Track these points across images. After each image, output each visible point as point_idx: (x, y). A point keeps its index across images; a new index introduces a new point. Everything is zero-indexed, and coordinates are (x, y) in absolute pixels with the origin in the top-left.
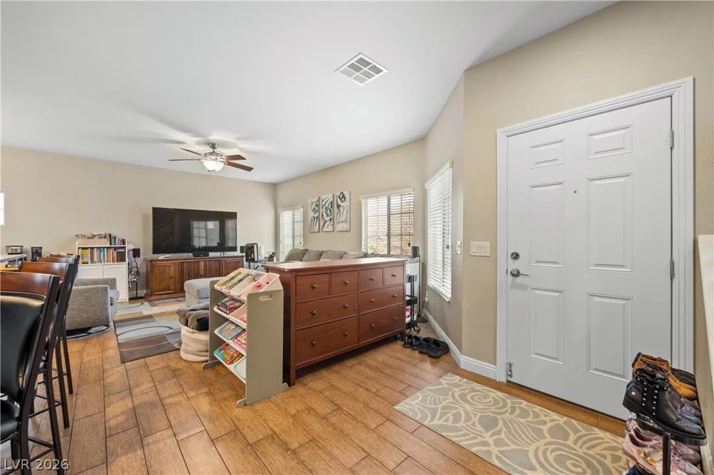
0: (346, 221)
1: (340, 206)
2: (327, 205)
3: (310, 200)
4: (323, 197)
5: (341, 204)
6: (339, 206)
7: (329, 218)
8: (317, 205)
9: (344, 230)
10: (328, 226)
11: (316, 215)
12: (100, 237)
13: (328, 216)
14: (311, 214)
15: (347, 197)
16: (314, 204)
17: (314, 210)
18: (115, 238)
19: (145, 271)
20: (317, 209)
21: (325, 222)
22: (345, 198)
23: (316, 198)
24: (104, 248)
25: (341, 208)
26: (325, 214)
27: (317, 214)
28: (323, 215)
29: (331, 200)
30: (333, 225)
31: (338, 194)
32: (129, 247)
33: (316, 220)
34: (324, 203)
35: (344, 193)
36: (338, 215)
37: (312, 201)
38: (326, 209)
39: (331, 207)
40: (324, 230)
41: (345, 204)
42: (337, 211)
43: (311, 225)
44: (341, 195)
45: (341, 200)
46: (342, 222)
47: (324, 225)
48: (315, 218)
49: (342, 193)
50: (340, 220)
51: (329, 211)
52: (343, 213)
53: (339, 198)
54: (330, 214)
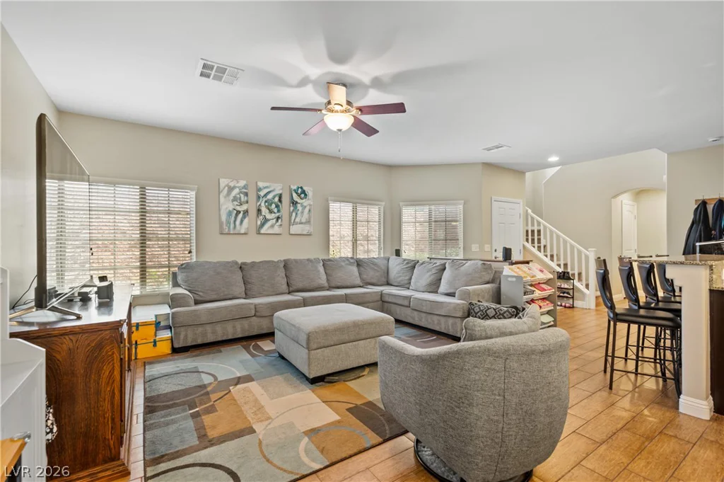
0: (308, 222)
1: (297, 203)
2: (269, 197)
3: (224, 182)
4: (261, 184)
5: (299, 201)
6: (295, 203)
7: (273, 216)
8: (246, 194)
9: (305, 233)
10: (272, 226)
11: (241, 209)
13: (271, 212)
14: (229, 205)
15: (310, 194)
16: (237, 191)
17: (235, 199)
20: (243, 198)
21: (266, 220)
22: (306, 195)
23: (242, 183)
25: (299, 205)
26: (264, 210)
27: (245, 207)
28: (259, 211)
29: (280, 191)
30: (282, 226)
31: (295, 187)
33: (241, 216)
34: (262, 193)
35: (305, 188)
36: (294, 214)
37: (232, 184)
38: (269, 203)
39: (280, 200)
40: (263, 231)
41: (305, 202)
42: (292, 208)
43: (228, 223)
44: (300, 190)
45: (299, 196)
46: (301, 223)
47: (263, 225)
48: (238, 212)
49: (301, 188)
50: (298, 220)
51: (273, 206)
52: (302, 213)
53: (297, 193)
54: (276, 210)
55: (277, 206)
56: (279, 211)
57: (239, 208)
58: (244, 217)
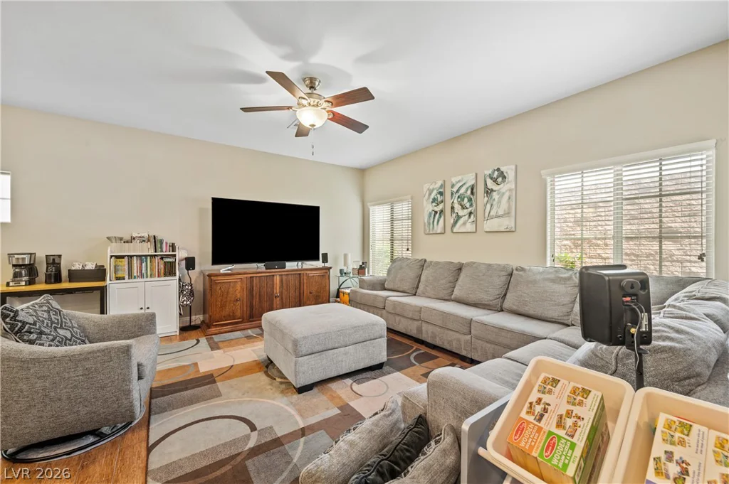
0: (507, 214)
1: (492, 190)
2: (462, 191)
3: (426, 187)
4: (454, 180)
5: (495, 187)
6: (489, 192)
7: (466, 211)
8: (441, 194)
9: (502, 229)
10: (464, 224)
11: (438, 209)
12: (142, 240)
13: (463, 207)
14: (429, 207)
15: (510, 174)
16: (435, 192)
17: (434, 200)
18: (161, 242)
19: (202, 289)
20: (440, 198)
21: (459, 217)
22: (504, 177)
23: (439, 183)
24: (146, 256)
25: (495, 194)
26: (457, 206)
27: (441, 206)
28: (453, 208)
29: (473, 182)
30: (475, 222)
31: (490, 172)
32: (181, 254)
33: (437, 215)
34: (455, 189)
35: (502, 169)
36: (489, 206)
37: (431, 188)
38: (461, 198)
39: (472, 193)
40: (455, 230)
41: (504, 188)
42: (486, 199)
43: (429, 224)
44: (496, 173)
45: (495, 181)
46: (497, 217)
47: (455, 222)
48: (436, 212)
49: (498, 170)
50: (493, 213)
51: (466, 200)
52: (499, 202)
53: (491, 178)
54: (468, 205)
55: (470, 200)
56: (471, 205)
57: (436, 209)
58: (440, 217)
